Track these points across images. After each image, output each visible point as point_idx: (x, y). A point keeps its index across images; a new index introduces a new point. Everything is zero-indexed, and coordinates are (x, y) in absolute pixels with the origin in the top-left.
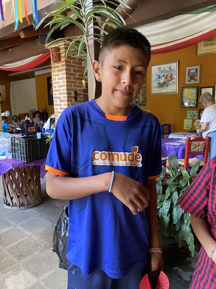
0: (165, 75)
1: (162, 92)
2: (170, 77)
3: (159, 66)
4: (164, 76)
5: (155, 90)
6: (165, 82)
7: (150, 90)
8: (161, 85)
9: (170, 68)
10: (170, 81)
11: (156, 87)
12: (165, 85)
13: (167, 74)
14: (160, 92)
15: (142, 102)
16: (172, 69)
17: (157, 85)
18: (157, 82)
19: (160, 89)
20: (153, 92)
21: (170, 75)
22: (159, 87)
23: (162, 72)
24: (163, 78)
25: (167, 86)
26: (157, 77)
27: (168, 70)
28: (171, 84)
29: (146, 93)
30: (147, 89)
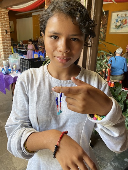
0: (122, 20)
1: (118, 32)
2: (125, 21)
3: (118, 13)
4: (120, 20)
5: (113, 30)
6: (120, 25)
7: (109, 30)
8: (117, 27)
9: (126, 15)
10: (124, 24)
11: (114, 28)
12: (120, 27)
13: (123, 19)
14: (116, 32)
15: (102, 38)
17: (115, 27)
18: (115, 25)
19: (116, 30)
20: (111, 32)
21: (125, 20)
22: (116, 28)
23: (119, 17)
24: (120, 22)
25: (122, 28)
26: (116, 21)
27: (124, 16)
28: (124, 27)
29: (106, 32)
30: (107, 29)
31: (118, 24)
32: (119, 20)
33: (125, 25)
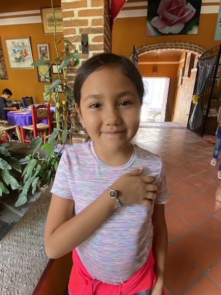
0: (20, 50)
1: (21, 67)
3: (13, 41)
5: (13, 64)
6: (21, 58)
7: (9, 64)
8: (18, 60)
9: (23, 44)
10: (25, 56)
11: (14, 62)
12: (21, 60)
13: (22, 49)
14: (18, 67)
15: (3, 76)
16: (25, 44)
17: (15, 60)
18: (14, 57)
19: (18, 63)
20: (12, 67)
21: (24, 51)
22: (16, 62)
23: (16, 47)
24: (18, 53)
25: (24, 61)
26: (13, 52)
27: (21, 45)
28: (26, 60)
29: (5, 67)
30: (6, 63)
31: (18, 56)
32: (17, 50)
33: (26, 58)
